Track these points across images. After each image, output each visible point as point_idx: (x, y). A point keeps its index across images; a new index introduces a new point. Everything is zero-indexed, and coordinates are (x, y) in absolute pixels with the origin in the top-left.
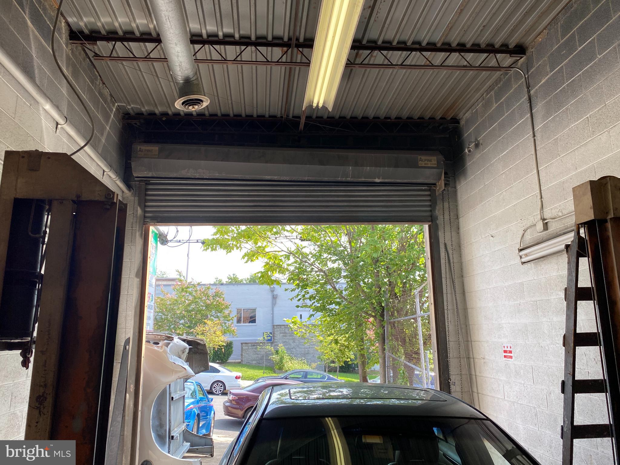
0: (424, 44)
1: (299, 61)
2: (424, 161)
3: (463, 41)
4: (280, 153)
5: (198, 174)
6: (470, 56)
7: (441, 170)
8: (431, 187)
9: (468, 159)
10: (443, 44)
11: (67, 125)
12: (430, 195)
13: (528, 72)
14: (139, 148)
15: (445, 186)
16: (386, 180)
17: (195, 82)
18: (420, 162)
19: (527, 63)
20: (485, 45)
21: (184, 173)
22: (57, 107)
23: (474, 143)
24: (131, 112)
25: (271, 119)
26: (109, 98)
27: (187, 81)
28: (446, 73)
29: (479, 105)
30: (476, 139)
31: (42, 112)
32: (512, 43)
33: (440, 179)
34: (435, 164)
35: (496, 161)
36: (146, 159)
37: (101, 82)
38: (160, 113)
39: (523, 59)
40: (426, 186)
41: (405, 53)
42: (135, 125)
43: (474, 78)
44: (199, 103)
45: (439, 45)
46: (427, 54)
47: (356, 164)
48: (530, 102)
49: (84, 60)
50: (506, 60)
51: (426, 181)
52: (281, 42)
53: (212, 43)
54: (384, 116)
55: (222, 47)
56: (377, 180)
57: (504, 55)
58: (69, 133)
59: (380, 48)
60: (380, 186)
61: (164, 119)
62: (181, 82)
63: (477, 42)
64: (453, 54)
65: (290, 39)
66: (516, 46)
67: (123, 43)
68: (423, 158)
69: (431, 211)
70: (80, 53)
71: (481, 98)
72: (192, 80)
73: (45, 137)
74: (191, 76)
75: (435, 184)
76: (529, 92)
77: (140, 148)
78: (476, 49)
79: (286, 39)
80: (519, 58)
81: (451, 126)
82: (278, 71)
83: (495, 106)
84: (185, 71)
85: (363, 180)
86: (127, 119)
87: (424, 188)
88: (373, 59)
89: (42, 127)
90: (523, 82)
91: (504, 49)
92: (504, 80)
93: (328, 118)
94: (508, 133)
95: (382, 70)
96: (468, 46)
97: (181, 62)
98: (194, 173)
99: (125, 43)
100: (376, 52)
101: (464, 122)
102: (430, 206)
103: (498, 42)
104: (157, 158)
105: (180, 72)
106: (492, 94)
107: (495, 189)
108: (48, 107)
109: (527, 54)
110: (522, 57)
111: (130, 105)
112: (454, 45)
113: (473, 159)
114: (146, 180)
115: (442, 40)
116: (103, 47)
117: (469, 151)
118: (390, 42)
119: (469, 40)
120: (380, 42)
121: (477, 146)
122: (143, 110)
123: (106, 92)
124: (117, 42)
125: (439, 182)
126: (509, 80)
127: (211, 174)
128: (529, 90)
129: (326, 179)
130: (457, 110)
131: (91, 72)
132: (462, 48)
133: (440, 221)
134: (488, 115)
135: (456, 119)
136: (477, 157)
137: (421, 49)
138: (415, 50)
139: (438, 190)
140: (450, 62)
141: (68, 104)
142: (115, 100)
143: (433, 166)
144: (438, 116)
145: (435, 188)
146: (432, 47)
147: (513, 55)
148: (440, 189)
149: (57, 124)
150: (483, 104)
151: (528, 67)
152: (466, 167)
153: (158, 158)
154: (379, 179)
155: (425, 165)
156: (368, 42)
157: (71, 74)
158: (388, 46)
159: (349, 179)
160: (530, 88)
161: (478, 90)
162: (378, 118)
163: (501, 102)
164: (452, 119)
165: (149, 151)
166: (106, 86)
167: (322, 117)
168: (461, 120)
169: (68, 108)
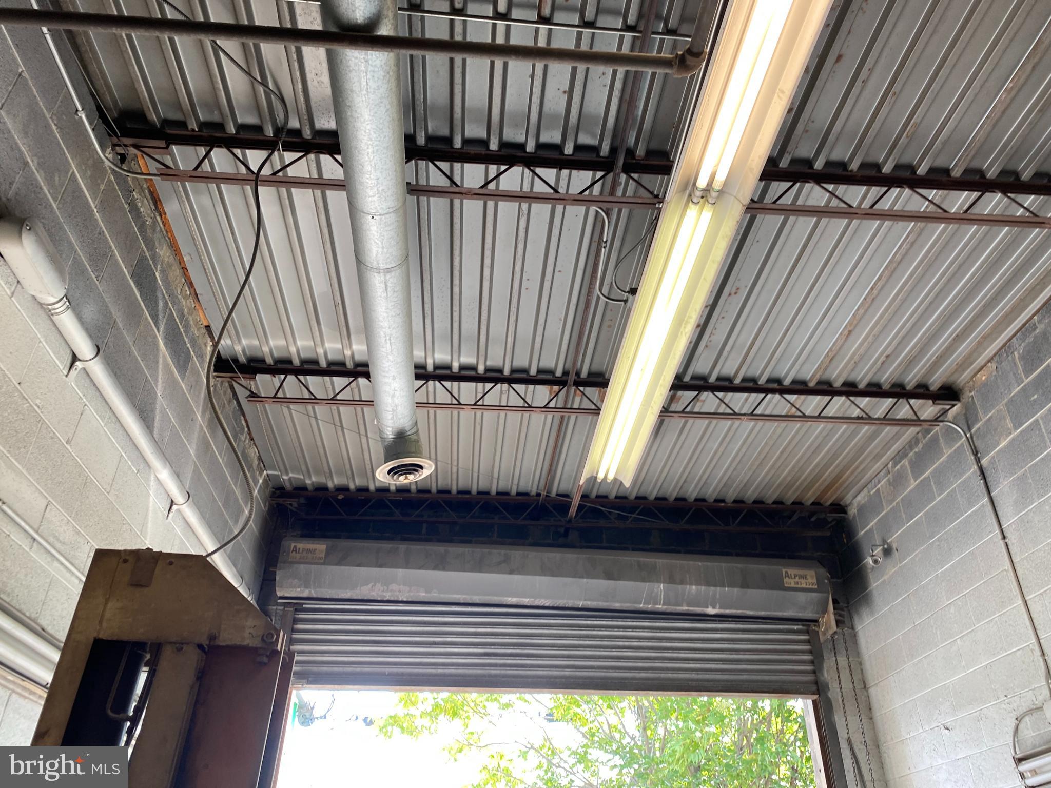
0: (787, 382)
1: (576, 406)
2: (793, 576)
3: (852, 378)
4: (535, 555)
5: (389, 594)
6: (864, 402)
7: (825, 595)
8: (809, 626)
9: (871, 576)
10: (819, 383)
11: (188, 506)
12: (808, 642)
13: (970, 429)
14: (293, 545)
15: (837, 626)
16: (728, 611)
17: (414, 437)
18: (786, 580)
19: (965, 414)
20: (889, 386)
21: (364, 591)
22: (178, 475)
23: (881, 547)
24: (288, 486)
25: (520, 497)
26: (256, 462)
27: (401, 436)
28: (824, 429)
29: (882, 482)
30: (884, 541)
31: (153, 482)
32: (935, 383)
33: (825, 611)
34: (812, 584)
35: (931, 580)
36: (302, 566)
37: (248, 437)
38: (335, 486)
39: (955, 408)
40: (799, 623)
41: (754, 395)
42: (290, 507)
43: (871, 438)
44: (417, 471)
45: (812, 384)
46: (792, 398)
47: (671, 580)
48: (984, 478)
49: (230, 402)
50: (928, 410)
51: (800, 615)
52: (549, 377)
53: (441, 378)
54: (714, 497)
55: (455, 384)
56: (711, 611)
57: (920, 401)
58: (188, 520)
59: (714, 389)
60: (716, 621)
61: (340, 497)
62: (391, 437)
63: (875, 380)
64: (836, 398)
65: (566, 373)
66: (942, 388)
67: (299, 377)
68: (791, 571)
69: (814, 672)
70: (225, 393)
71: (884, 471)
72: (408, 433)
73: (150, 525)
74: (407, 429)
75: (816, 621)
76: (978, 461)
77: (295, 547)
78: (875, 390)
79: (559, 373)
80: (948, 407)
81: (831, 516)
82: (540, 423)
83: (913, 484)
84: (400, 419)
85: (684, 608)
86: (278, 497)
87: (796, 627)
88: (699, 404)
89: (147, 509)
90: (962, 444)
91: (922, 392)
92: (924, 442)
93: (617, 497)
94: (949, 530)
95: (714, 422)
96: (862, 386)
97: (396, 406)
98: (383, 591)
99: (301, 377)
100: (706, 393)
101: (856, 511)
102: (812, 662)
103: (911, 380)
104: (322, 564)
105: (390, 421)
106: (904, 465)
107: (938, 633)
108: (164, 474)
109: (963, 400)
110: (953, 406)
111: (287, 474)
112: (837, 384)
113: (882, 576)
114: (296, 603)
115: (818, 377)
116: (264, 383)
117: (876, 562)
118: (730, 380)
119: (862, 377)
120: (712, 379)
121: (887, 552)
122: (308, 482)
123: (253, 452)
124: (288, 376)
125: (823, 617)
126: (935, 439)
127: (412, 594)
128: (979, 458)
129: (617, 606)
130: (842, 489)
131: (236, 420)
132: (850, 389)
133: (834, 693)
134: (902, 499)
135: (839, 505)
136: (891, 573)
137: (783, 391)
138: (773, 391)
139: (824, 633)
140: (831, 411)
141: (194, 471)
142: (264, 466)
143: (811, 587)
144: (809, 498)
145: (816, 629)
146: (801, 388)
147: (938, 402)
148: (826, 630)
149: (172, 503)
150: (888, 480)
151: (968, 420)
152: (870, 592)
153: (324, 564)
154: (714, 607)
155: (796, 586)
156: (693, 378)
157: (206, 424)
158: (726, 385)
159: (659, 607)
160: (979, 455)
161: (878, 457)
162: (704, 500)
163: (925, 478)
164: (831, 505)
165: (310, 551)
166: (254, 443)
167: (606, 497)
168: (849, 508)
169: (192, 478)
